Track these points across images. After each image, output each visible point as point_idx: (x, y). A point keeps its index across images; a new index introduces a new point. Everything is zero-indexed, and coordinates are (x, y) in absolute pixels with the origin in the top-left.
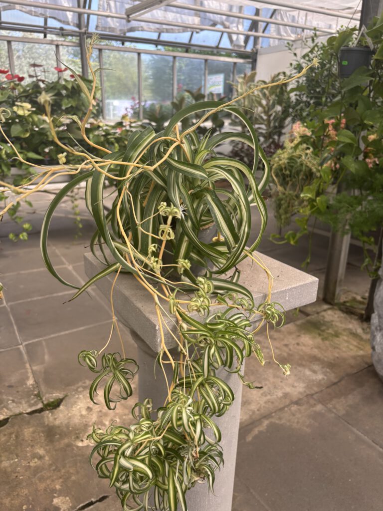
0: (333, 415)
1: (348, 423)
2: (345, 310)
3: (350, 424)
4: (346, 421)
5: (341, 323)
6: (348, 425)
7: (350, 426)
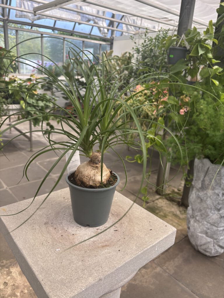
0: (167, 274)
1: (176, 279)
2: (169, 199)
3: (178, 280)
4: (175, 278)
5: (168, 208)
6: (176, 281)
7: (178, 282)
